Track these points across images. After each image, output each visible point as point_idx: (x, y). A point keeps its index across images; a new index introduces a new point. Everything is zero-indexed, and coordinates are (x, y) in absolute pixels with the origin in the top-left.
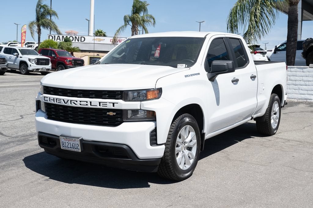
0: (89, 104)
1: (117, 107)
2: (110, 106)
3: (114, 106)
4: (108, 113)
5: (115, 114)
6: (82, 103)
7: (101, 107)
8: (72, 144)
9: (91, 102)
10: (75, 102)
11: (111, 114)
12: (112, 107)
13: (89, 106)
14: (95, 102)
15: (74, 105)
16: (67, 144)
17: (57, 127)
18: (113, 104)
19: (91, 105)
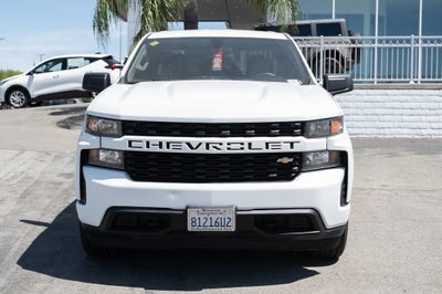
0: (246, 146)
1: (297, 148)
2: (286, 148)
3: (292, 147)
4: (279, 160)
5: (291, 160)
6: (232, 146)
7: (270, 151)
8: (214, 220)
9: (250, 144)
10: (218, 146)
11: (286, 160)
12: (289, 150)
13: (247, 151)
14: (259, 144)
15: (216, 151)
16: (202, 221)
17: (174, 192)
18: (292, 144)
19: (250, 148)
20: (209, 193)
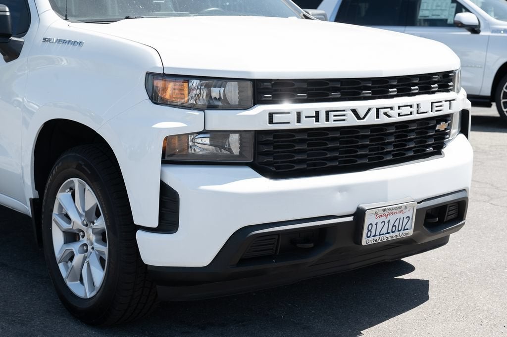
4: (437, 127)
5: (447, 125)
8: (391, 223)
11: (443, 126)
17: (342, 189)
20: (384, 184)
